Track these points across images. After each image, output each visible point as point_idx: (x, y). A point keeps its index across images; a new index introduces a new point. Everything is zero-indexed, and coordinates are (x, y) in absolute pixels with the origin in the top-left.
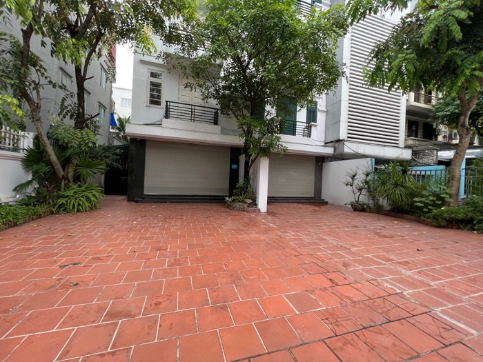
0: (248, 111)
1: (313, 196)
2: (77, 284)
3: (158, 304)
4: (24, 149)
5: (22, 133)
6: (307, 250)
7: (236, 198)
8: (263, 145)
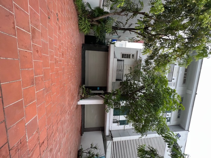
0: (122, 93)
1: (85, 127)
2: (49, 18)
3: (37, 51)
4: (103, 8)
5: (109, 8)
6: (60, 127)
7: (85, 89)
8: (109, 101)
